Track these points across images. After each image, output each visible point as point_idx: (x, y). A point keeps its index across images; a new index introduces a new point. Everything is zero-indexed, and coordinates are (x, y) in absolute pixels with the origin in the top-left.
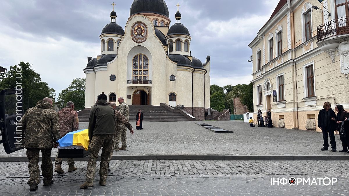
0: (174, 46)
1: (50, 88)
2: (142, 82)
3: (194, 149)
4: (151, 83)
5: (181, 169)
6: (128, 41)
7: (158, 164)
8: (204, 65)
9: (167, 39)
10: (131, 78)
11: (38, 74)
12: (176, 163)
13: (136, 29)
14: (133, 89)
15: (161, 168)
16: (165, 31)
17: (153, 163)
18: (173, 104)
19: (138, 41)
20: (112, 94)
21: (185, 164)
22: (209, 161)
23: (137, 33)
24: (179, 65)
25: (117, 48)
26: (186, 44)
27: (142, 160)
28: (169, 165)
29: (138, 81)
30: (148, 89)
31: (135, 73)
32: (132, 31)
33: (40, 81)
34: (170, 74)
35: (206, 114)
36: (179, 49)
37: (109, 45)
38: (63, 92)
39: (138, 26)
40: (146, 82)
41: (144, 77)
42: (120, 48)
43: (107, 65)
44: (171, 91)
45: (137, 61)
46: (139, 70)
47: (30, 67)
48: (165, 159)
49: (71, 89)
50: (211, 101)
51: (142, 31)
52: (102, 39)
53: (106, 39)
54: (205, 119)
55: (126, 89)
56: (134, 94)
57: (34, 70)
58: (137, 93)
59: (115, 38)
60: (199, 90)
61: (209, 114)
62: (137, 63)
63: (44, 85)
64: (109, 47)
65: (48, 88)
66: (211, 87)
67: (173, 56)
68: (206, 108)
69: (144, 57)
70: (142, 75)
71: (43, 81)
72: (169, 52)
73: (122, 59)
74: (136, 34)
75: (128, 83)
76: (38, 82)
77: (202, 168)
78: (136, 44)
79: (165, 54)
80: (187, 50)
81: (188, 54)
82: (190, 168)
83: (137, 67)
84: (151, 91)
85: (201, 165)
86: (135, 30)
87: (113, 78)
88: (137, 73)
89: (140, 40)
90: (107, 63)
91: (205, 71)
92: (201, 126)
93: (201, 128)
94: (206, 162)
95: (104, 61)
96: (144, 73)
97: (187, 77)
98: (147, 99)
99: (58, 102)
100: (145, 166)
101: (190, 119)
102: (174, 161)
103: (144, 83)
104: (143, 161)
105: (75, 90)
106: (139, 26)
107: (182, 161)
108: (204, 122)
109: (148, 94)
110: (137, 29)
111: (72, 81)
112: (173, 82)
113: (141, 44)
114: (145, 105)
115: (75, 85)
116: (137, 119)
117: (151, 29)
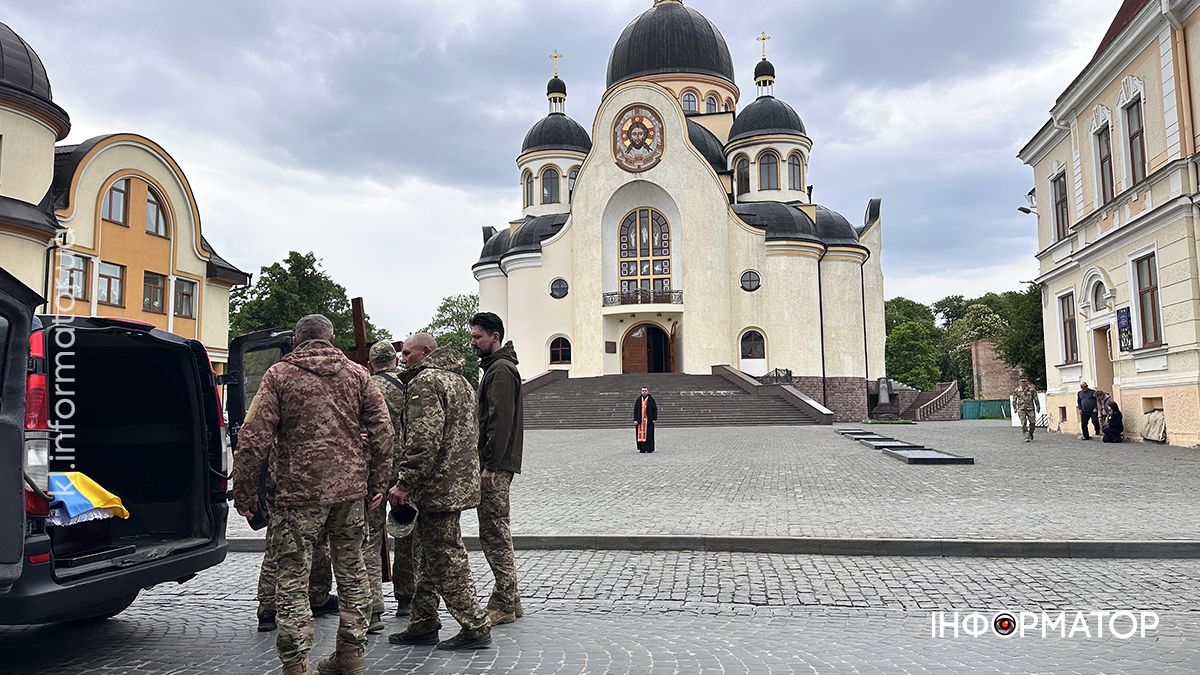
0: (754, 172)
1: (378, 327)
2: (652, 299)
3: (833, 519)
4: (680, 300)
5: (788, 586)
6: (602, 169)
7: (711, 565)
8: (861, 232)
9: (730, 152)
10: (616, 289)
11: (339, 287)
12: (771, 565)
13: (626, 128)
14: (622, 321)
15: (719, 581)
16: (720, 127)
17: (692, 562)
18: (756, 368)
19: (634, 167)
20: (559, 339)
21: (801, 569)
22: (886, 560)
23: (631, 141)
24: (771, 235)
25: (571, 192)
26: (793, 164)
27: (657, 553)
28: (747, 571)
29: (639, 297)
30: (670, 320)
31: (629, 271)
32: (615, 133)
33: (345, 306)
34: (741, 270)
35: (873, 399)
36: (770, 182)
37: (544, 185)
39: (633, 119)
40: (665, 298)
41: (656, 282)
42: (577, 194)
43: (539, 250)
44: (746, 323)
45: (633, 231)
46: (639, 259)
47: (315, 265)
48: (731, 551)
49: (438, 330)
50: (889, 353)
51: (647, 132)
52: (523, 168)
53: (536, 167)
54: (871, 416)
55: (600, 322)
56: (628, 338)
57: (327, 274)
58: (635, 335)
59: (564, 162)
60: (843, 318)
61: (884, 398)
62: (632, 237)
64: (546, 192)
65: (370, 327)
66: (887, 305)
67: (751, 206)
68: (873, 378)
69: (656, 216)
70: (651, 277)
72: (736, 194)
73: (585, 227)
74: (628, 143)
75: (605, 303)
76: (339, 311)
77: (864, 583)
78: (629, 177)
79: (723, 202)
80: (796, 183)
81: (803, 198)
82: (818, 584)
83: (631, 251)
84: (681, 327)
85: (859, 574)
86: (623, 132)
87: (559, 289)
88: (632, 269)
89: (641, 164)
90: (542, 243)
91: (865, 252)
92: (856, 439)
93: (858, 449)
94: (875, 562)
95: (532, 236)
96: (658, 268)
97: (801, 275)
98: (668, 355)
100: (667, 570)
101: (814, 418)
102: (764, 557)
103: (658, 300)
104: (661, 555)
105: (450, 330)
106: (637, 119)
107: (792, 558)
108: (867, 428)
109: (673, 336)
110: (631, 128)
111: (439, 303)
112: (752, 295)
113: (645, 176)
114: (662, 371)
115: (448, 315)
116: (638, 417)
117: (676, 125)
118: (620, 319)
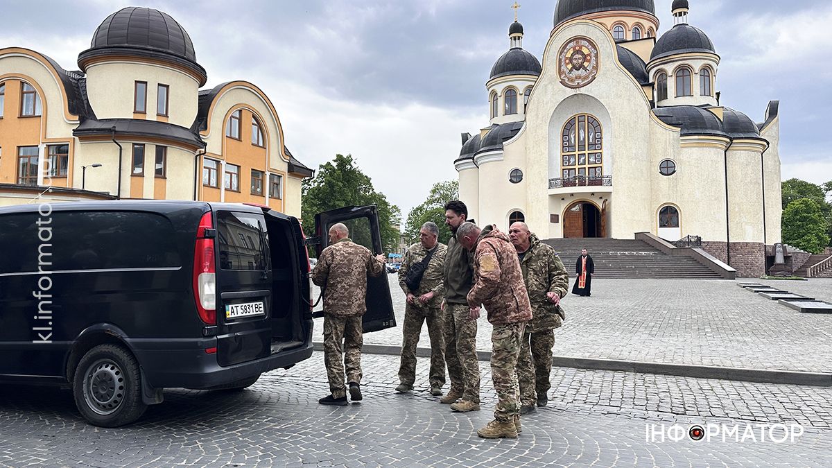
0: (671, 84)
1: (391, 204)
2: (587, 183)
3: (738, 354)
4: (610, 183)
5: (702, 402)
6: (550, 87)
7: (640, 382)
8: (761, 127)
9: (651, 69)
10: (559, 175)
11: (367, 177)
12: (688, 386)
13: (569, 55)
14: (563, 199)
15: (646, 395)
16: (643, 50)
17: (625, 380)
18: (671, 235)
19: (575, 84)
20: (515, 212)
21: (712, 390)
22: (783, 387)
23: (573, 64)
24: (685, 132)
25: (525, 105)
26: (704, 76)
27: (597, 371)
28: (669, 389)
29: (577, 181)
30: (601, 198)
31: (569, 161)
32: (560, 60)
33: (371, 191)
34: (660, 159)
35: (770, 260)
36: (684, 90)
37: (506, 101)
38: (415, 211)
39: (574, 48)
40: (597, 182)
41: (591, 170)
42: (530, 107)
43: (502, 149)
44: (664, 200)
45: (573, 132)
46: (577, 153)
47: (352, 163)
48: (655, 373)
49: (430, 206)
50: (784, 223)
51: (585, 58)
52: (490, 90)
53: (500, 89)
54: (767, 273)
55: (547, 200)
56: (568, 212)
57: (359, 169)
58: (574, 209)
59: (520, 83)
60: (745, 197)
61: (779, 259)
62: (572, 136)
63: (380, 199)
64: (507, 106)
65: (386, 204)
66: (784, 185)
67: (668, 110)
68: (770, 243)
69: (591, 120)
70: (587, 166)
71: (377, 191)
72: (656, 100)
73: (536, 130)
74: (570, 66)
75: (551, 186)
76: (367, 194)
77: (764, 403)
78: (571, 92)
79: (645, 107)
80: (706, 92)
81: (712, 101)
82: (727, 402)
83: (571, 147)
84: (610, 203)
85: (760, 396)
86: (567, 58)
87: (516, 177)
88: (572, 160)
89: (580, 81)
90: (504, 143)
91: (765, 143)
92: (755, 291)
93: (757, 299)
94: (774, 388)
95: (497, 139)
96: (592, 160)
97: (710, 162)
98: (599, 225)
99: (406, 232)
100: (605, 384)
101: (718, 273)
102: (682, 379)
103: (592, 183)
104: (600, 373)
105: (438, 206)
106: (577, 48)
107: (704, 381)
108: (765, 283)
109: (603, 210)
110: (572, 55)
111: (432, 188)
112: (668, 178)
113: (583, 90)
114: (595, 237)
115: (437, 196)
116: (579, 270)
117: (608, 50)
118: (562, 197)
